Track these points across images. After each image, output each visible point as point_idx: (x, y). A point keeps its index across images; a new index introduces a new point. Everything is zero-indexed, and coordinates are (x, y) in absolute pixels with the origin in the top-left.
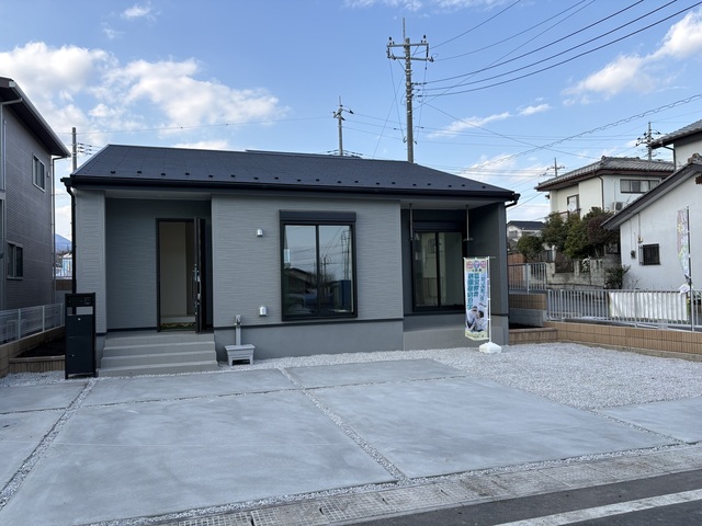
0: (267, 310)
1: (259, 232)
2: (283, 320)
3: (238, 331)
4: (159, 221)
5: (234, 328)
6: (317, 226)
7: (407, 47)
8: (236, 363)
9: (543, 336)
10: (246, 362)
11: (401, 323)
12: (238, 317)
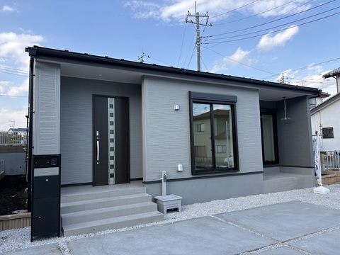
0: (183, 168)
1: (177, 107)
2: (192, 174)
3: (164, 184)
4: (95, 96)
5: (160, 182)
6: (211, 105)
7: (197, 17)
8: (169, 211)
9: (332, 180)
10: (176, 210)
11: (262, 175)
12: (164, 172)
